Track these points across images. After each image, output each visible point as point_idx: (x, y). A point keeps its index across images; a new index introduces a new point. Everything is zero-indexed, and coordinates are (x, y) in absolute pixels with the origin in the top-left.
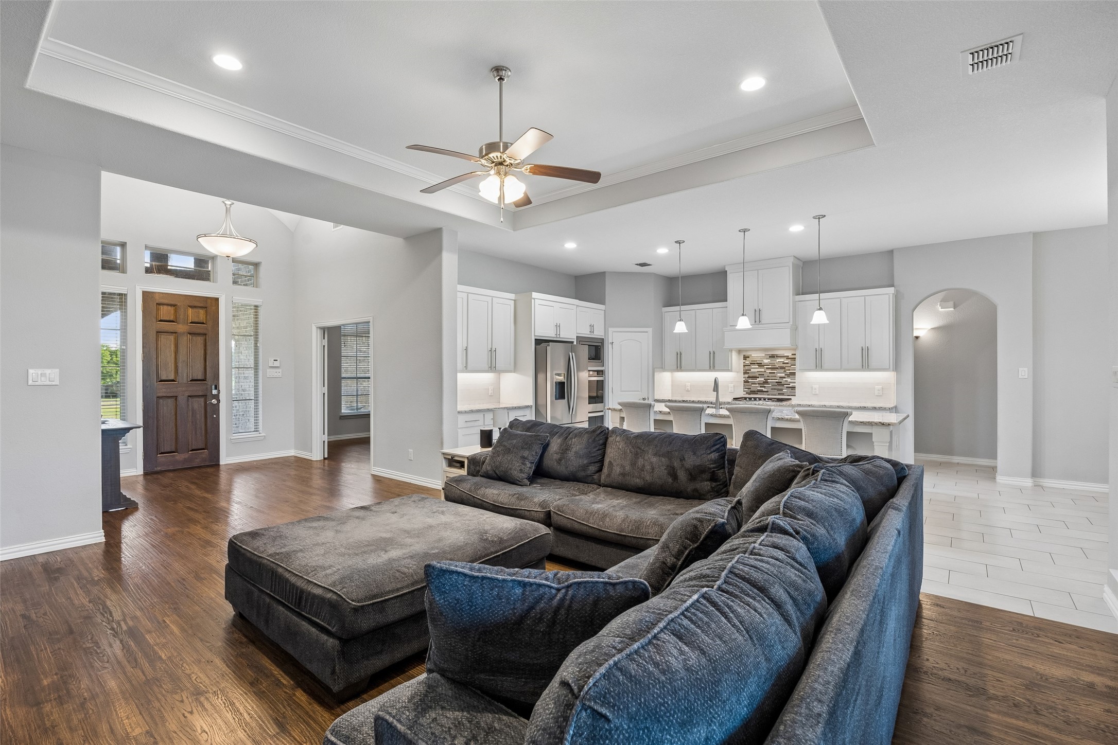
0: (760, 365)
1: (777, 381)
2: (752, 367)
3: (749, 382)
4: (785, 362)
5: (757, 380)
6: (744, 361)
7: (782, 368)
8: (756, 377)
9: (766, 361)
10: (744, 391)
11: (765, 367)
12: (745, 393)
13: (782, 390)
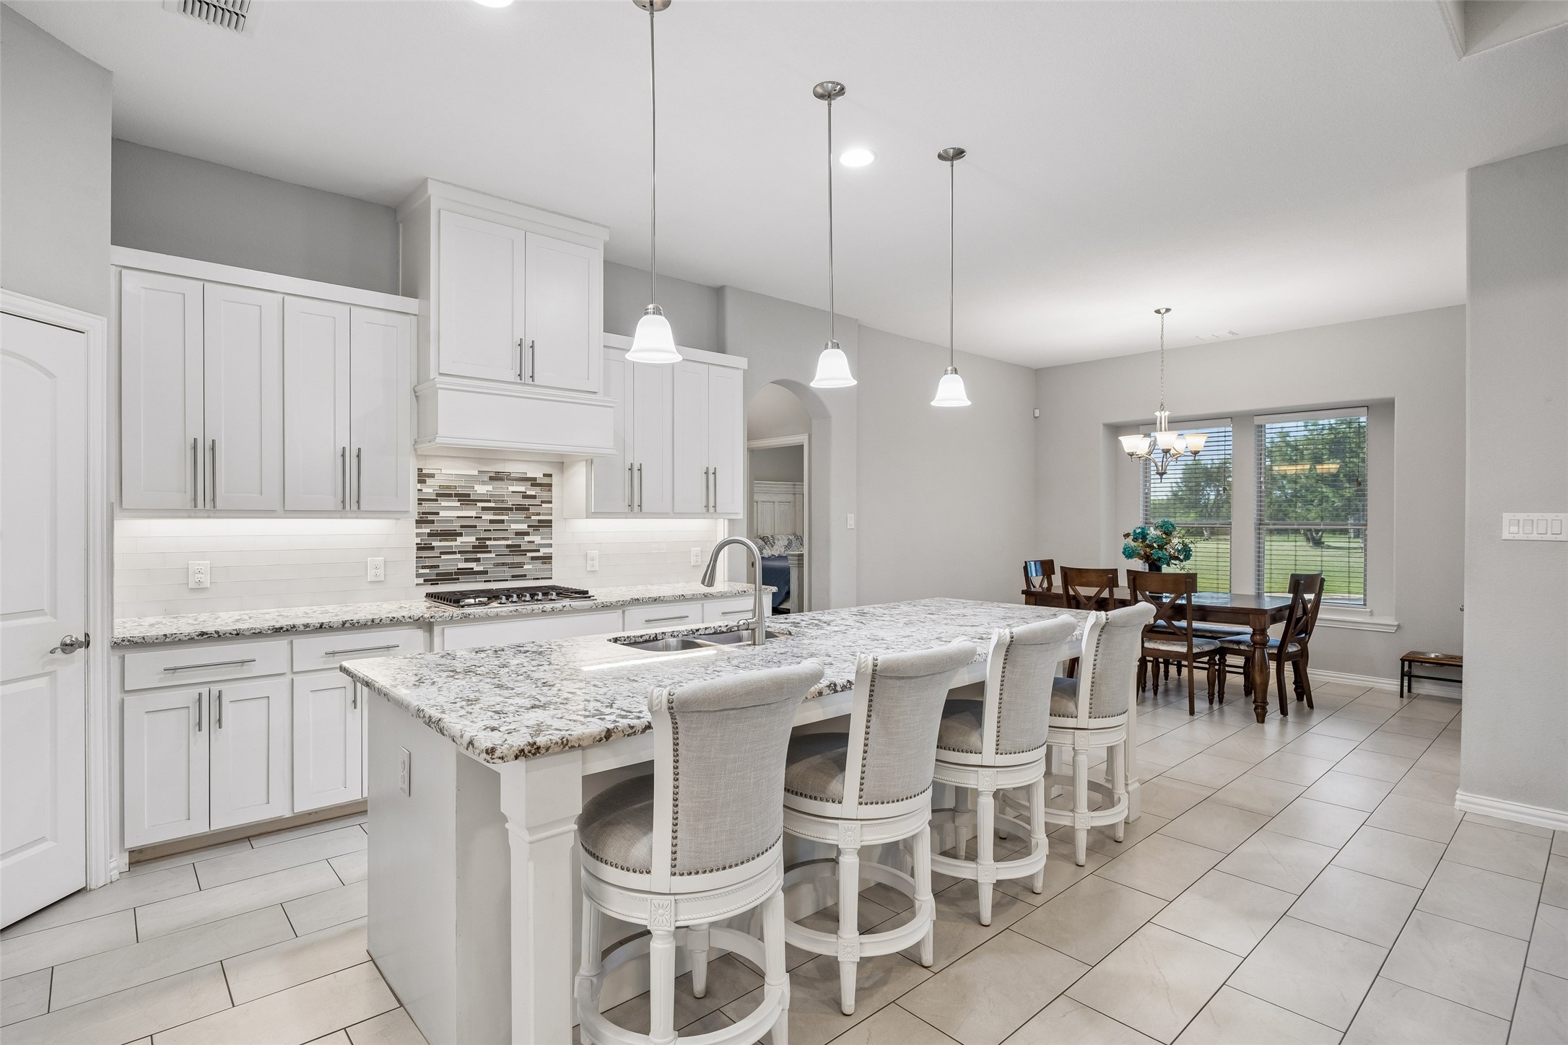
0: (465, 499)
1: (509, 542)
2: (444, 504)
3: (433, 548)
4: (529, 493)
5: (458, 543)
6: (419, 486)
7: (521, 508)
8: (453, 535)
9: (482, 489)
10: (418, 576)
11: (479, 504)
12: (421, 581)
13: (520, 565)
